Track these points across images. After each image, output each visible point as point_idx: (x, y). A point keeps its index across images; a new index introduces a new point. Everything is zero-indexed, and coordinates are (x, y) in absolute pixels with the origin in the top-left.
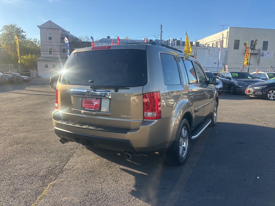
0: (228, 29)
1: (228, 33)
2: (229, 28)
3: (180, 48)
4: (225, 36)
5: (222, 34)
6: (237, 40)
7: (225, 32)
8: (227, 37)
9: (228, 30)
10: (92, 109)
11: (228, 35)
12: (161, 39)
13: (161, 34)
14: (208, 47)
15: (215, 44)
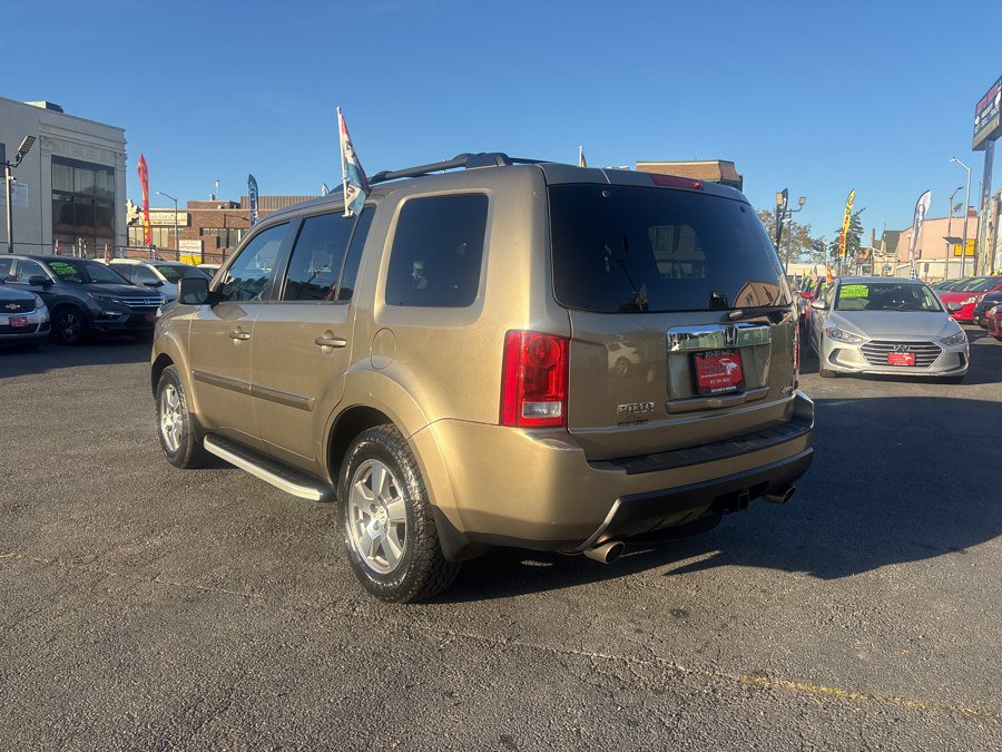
10: (729, 388)
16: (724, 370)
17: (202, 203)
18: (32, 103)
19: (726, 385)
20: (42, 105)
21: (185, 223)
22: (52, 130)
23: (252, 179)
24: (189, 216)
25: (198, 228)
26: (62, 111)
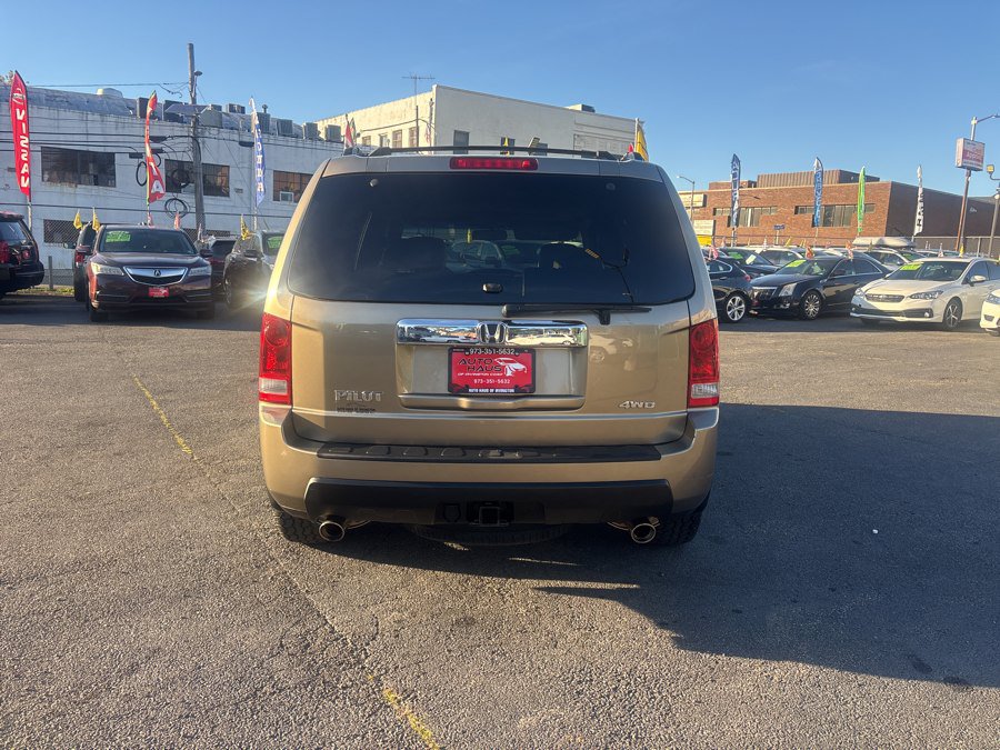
0: (431, 90)
1: (434, 106)
2: (434, 87)
3: (271, 142)
4: (425, 114)
5: (414, 107)
6: (460, 132)
7: (424, 101)
8: (431, 119)
9: (432, 95)
10: (502, 390)
11: (431, 109)
12: (194, 100)
13: (193, 80)
14: (364, 145)
15: (390, 137)
16: (503, 369)
17: (723, 184)
18: (570, 108)
19: (502, 386)
20: (579, 107)
21: (701, 204)
22: (585, 129)
23: (736, 159)
24: (705, 196)
25: (712, 208)
26: (593, 111)
